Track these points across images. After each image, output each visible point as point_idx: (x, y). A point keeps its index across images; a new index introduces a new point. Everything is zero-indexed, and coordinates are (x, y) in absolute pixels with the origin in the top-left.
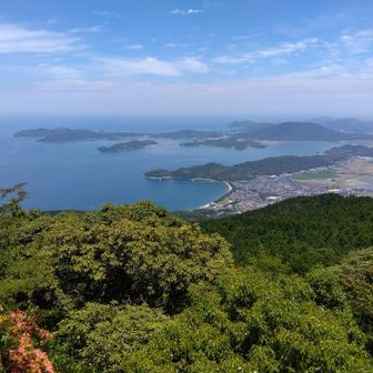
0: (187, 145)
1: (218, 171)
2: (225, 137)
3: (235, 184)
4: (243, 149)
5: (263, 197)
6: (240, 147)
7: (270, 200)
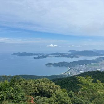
0: (57, 57)
1: (66, 64)
2: (68, 55)
3: (71, 67)
4: (73, 58)
5: (78, 71)
6: (72, 57)
7: (81, 72)
